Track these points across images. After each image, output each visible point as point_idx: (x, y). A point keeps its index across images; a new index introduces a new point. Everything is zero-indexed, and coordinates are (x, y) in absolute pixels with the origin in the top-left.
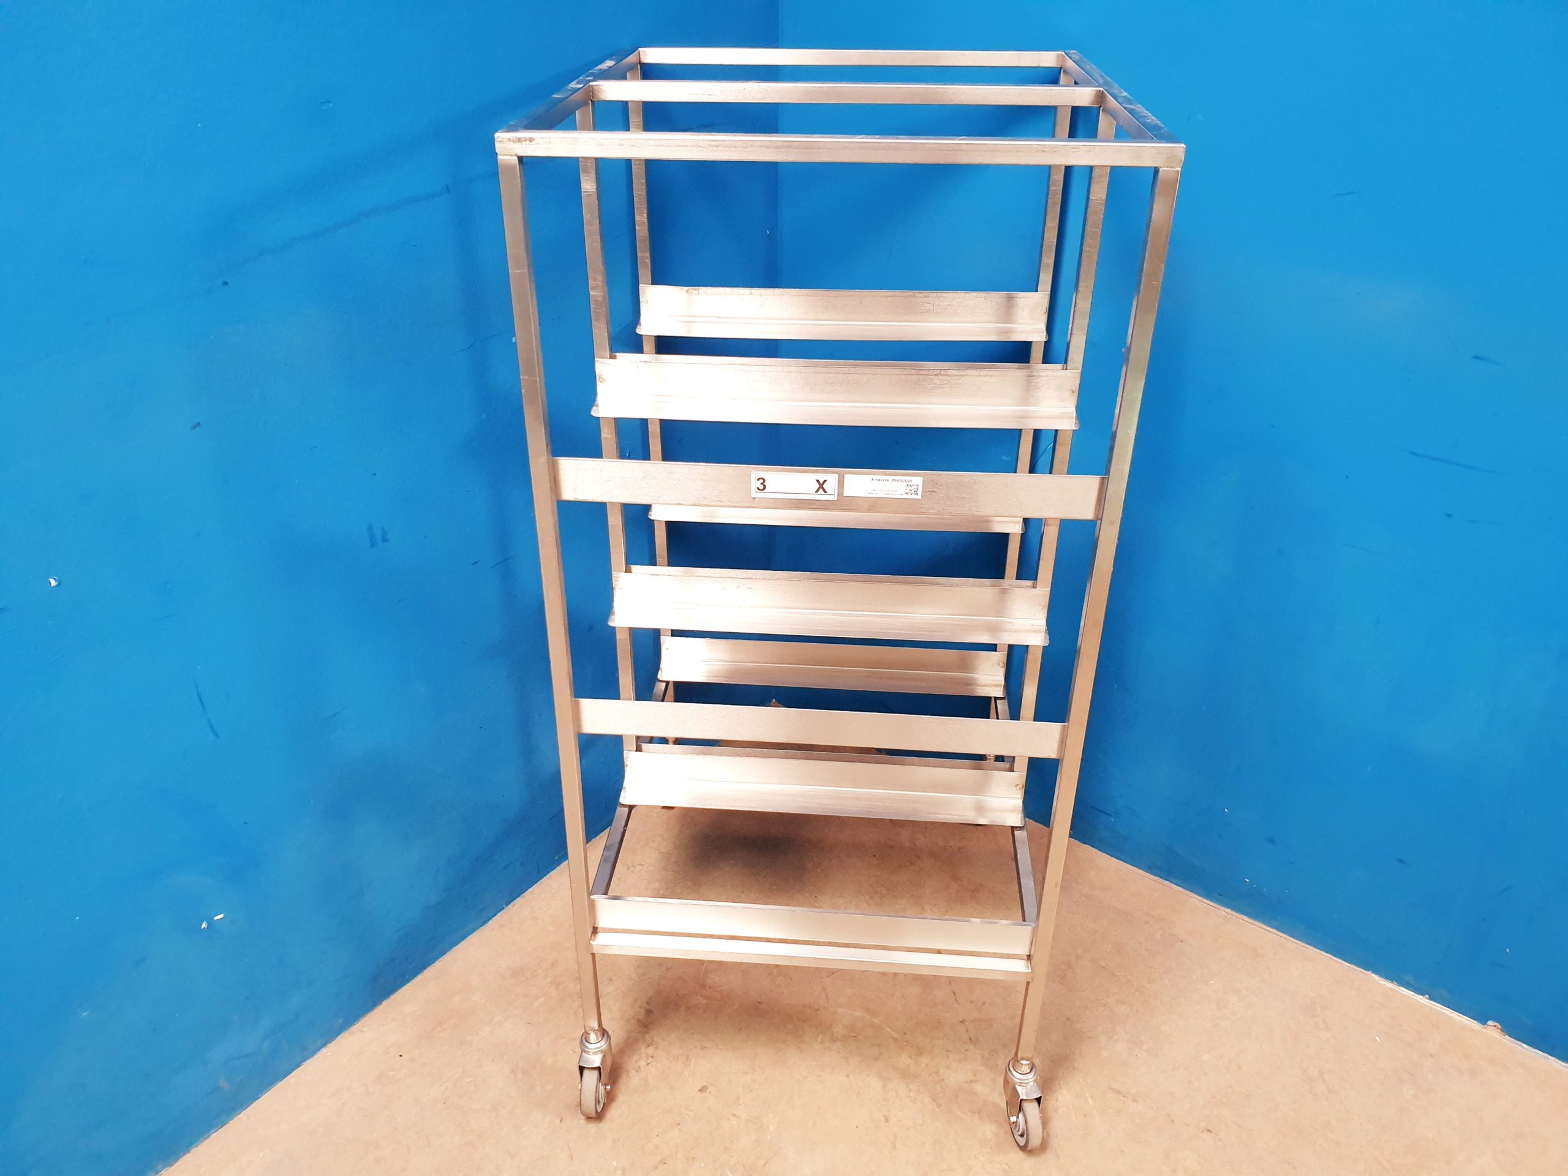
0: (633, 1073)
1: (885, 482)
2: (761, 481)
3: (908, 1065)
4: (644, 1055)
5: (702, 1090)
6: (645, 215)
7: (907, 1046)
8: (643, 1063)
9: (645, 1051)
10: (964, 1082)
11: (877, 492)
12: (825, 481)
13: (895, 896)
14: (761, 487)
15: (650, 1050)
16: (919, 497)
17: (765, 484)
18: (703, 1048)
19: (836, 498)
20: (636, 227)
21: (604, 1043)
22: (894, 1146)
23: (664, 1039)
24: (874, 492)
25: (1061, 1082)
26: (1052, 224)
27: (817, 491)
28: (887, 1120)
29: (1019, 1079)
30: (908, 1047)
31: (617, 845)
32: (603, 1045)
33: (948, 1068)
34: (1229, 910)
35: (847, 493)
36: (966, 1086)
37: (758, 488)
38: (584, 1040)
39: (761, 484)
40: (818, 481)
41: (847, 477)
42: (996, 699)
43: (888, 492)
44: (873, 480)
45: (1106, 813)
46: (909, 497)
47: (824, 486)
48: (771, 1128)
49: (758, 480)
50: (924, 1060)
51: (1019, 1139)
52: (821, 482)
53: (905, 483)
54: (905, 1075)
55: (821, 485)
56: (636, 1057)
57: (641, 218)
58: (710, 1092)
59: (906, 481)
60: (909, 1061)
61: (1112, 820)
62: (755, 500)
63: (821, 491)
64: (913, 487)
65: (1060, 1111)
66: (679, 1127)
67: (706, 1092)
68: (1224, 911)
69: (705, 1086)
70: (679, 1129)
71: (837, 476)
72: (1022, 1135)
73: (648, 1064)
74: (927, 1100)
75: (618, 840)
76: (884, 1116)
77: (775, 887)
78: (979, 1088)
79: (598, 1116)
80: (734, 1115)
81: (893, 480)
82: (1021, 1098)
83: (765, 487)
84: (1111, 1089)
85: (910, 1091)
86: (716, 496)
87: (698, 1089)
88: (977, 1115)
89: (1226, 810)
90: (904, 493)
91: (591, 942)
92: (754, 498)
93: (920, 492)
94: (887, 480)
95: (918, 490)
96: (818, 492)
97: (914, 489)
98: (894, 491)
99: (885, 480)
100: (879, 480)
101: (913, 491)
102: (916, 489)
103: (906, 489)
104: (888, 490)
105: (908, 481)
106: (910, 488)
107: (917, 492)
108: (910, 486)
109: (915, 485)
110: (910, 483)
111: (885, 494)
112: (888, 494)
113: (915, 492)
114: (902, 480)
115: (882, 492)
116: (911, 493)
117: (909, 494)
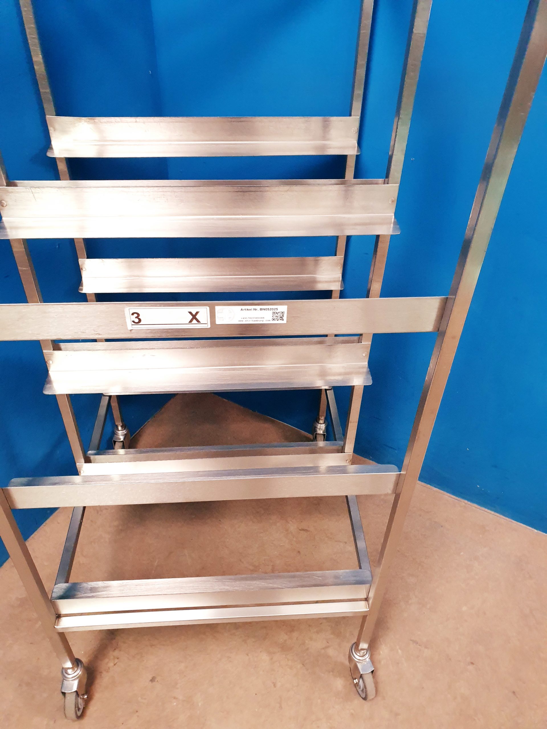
0: (104, 674)
2: (136, 315)
3: (285, 641)
4: (112, 657)
5: (153, 680)
6: (41, 56)
7: (283, 625)
8: (111, 664)
9: (112, 654)
10: (321, 649)
12: (197, 313)
13: (269, 514)
14: (137, 320)
15: (116, 653)
16: (285, 321)
17: (139, 317)
18: (152, 646)
19: (209, 327)
20: (35, 67)
21: (79, 671)
22: (281, 707)
23: (124, 643)
24: (244, 320)
25: (381, 639)
26: (362, 62)
27: (191, 321)
28: (275, 686)
29: (358, 659)
30: (284, 627)
31: (75, 537)
32: (79, 672)
33: (311, 639)
34: (466, 501)
35: (218, 322)
36: (323, 651)
37: (133, 322)
38: (64, 672)
39: (136, 317)
40: (190, 313)
41: (218, 308)
42: (326, 390)
43: (256, 319)
44: (242, 310)
45: (394, 449)
46: (276, 322)
47: (197, 317)
48: (200, 704)
49: (133, 314)
50: (295, 634)
51: (360, 692)
52: (194, 313)
53: (272, 311)
54: (285, 648)
55: (194, 317)
56: (106, 660)
57: (38, 58)
58: (157, 681)
59: (272, 309)
60: (286, 637)
61: (396, 452)
62: (133, 331)
63: (194, 321)
64: (279, 314)
65: (382, 663)
66: (137, 714)
67: (155, 681)
68: (464, 502)
69: (154, 677)
70: (138, 716)
71: (208, 308)
72: (362, 691)
73: (115, 665)
74: (299, 666)
75: (76, 531)
76: (273, 683)
77: (194, 517)
78: (331, 652)
79: (81, 715)
80: (175, 698)
81: (261, 309)
82: (361, 673)
83: (140, 320)
84: (411, 640)
85: (288, 660)
86: (94, 331)
87: (149, 680)
88: (331, 673)
89: (468, 449)
90: (271, 320)
91: (56, 627)
92: (131, 330)
93: (285, 318)
94: (255, 309)
95: (283, 316)
96: (192, 323)
97: (280, 316)
98: (262, 318)
99: (254, 309)
100: (248, 310)
101: (279, 317)
102: (281, 315)
103: (273, 316)
104: (257, 318)
105: (274, 309)
106: (276, 315)
107: (282, 318)
108: (276, 313)
109: (281, 313)
110: (276, 311)
111: (254, 321)
112: (257, 321)
113: (281, 318)
114: (269, 309)
115: (251, 320)
116: (277, 319)
117: (276, 320)
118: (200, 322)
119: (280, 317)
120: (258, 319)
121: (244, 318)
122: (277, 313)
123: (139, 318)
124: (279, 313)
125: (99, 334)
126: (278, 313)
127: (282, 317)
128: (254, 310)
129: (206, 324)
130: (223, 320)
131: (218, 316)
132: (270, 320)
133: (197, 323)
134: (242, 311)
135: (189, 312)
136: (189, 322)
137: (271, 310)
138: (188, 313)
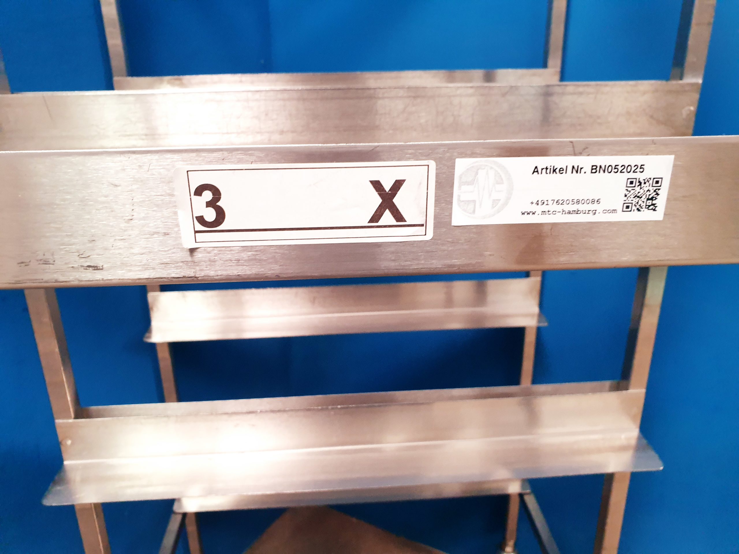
1: (569, 176)
2: (208, 195)
11: (545, 208)
12: (398, 185)
14: (210, 215)
16: (658, 215)
19: (430, 236)
27: (376, 217)
35: (459, 217)
37: (201, 220)
39: (209, 204)
40: (377, 185)
41: (462, 166)
43: (575, 207)
44: (536, 170)
46: (634, 216)
47: (397, 200)
49: (199, 191)
52: (387, 187)
53: (626, 175)
59: (625, 168)
62: (198, 255)
63: (387, 218)
64: (646, 187)
81: (594, 169)
83: (221, 215)
90: (619, 208)
92: (192, 251)
94: (577, 170)
95: (657, 194)
96: (380, 223)
97: (648, 193)
98: (593, 202)
99: (573, 167)
100: (554, 171)
101: (644, 198)
102: (652, 189)
103: (627, 193)
104: (578, 202)
105: (633, 169)
106: (637, 189)
107: (654, 202)
108: (638, 184)
109: (651, 182)
110: (638, 175)
111: (569, 213)
112: (577, 212)
113: (650, 202)
114: (619, 167)
115: (559, 208)
116: (638, 207)
117: (634, 208)
118: (405, 221)
119: (648, 199)
120: (581, 207)
121: (540, 203)
122: (640, 183)
123: (219, 207)
124: (647, 184)
125: (96, 268)
126: (643, 182)
127: (652, 199)
128: (574, 172)
129: (422, 225)
130: (474, 212)
131: (459, 196)
132: (614, 211)
133: (394, 222)
134: (536, 173)
135: (372, 182)
136: (371, 221)
137: (625, 170)
138: (369, 183)
